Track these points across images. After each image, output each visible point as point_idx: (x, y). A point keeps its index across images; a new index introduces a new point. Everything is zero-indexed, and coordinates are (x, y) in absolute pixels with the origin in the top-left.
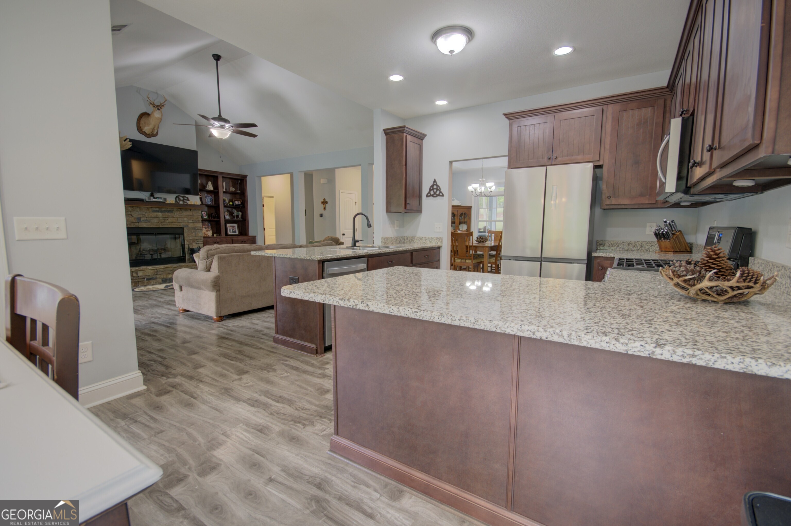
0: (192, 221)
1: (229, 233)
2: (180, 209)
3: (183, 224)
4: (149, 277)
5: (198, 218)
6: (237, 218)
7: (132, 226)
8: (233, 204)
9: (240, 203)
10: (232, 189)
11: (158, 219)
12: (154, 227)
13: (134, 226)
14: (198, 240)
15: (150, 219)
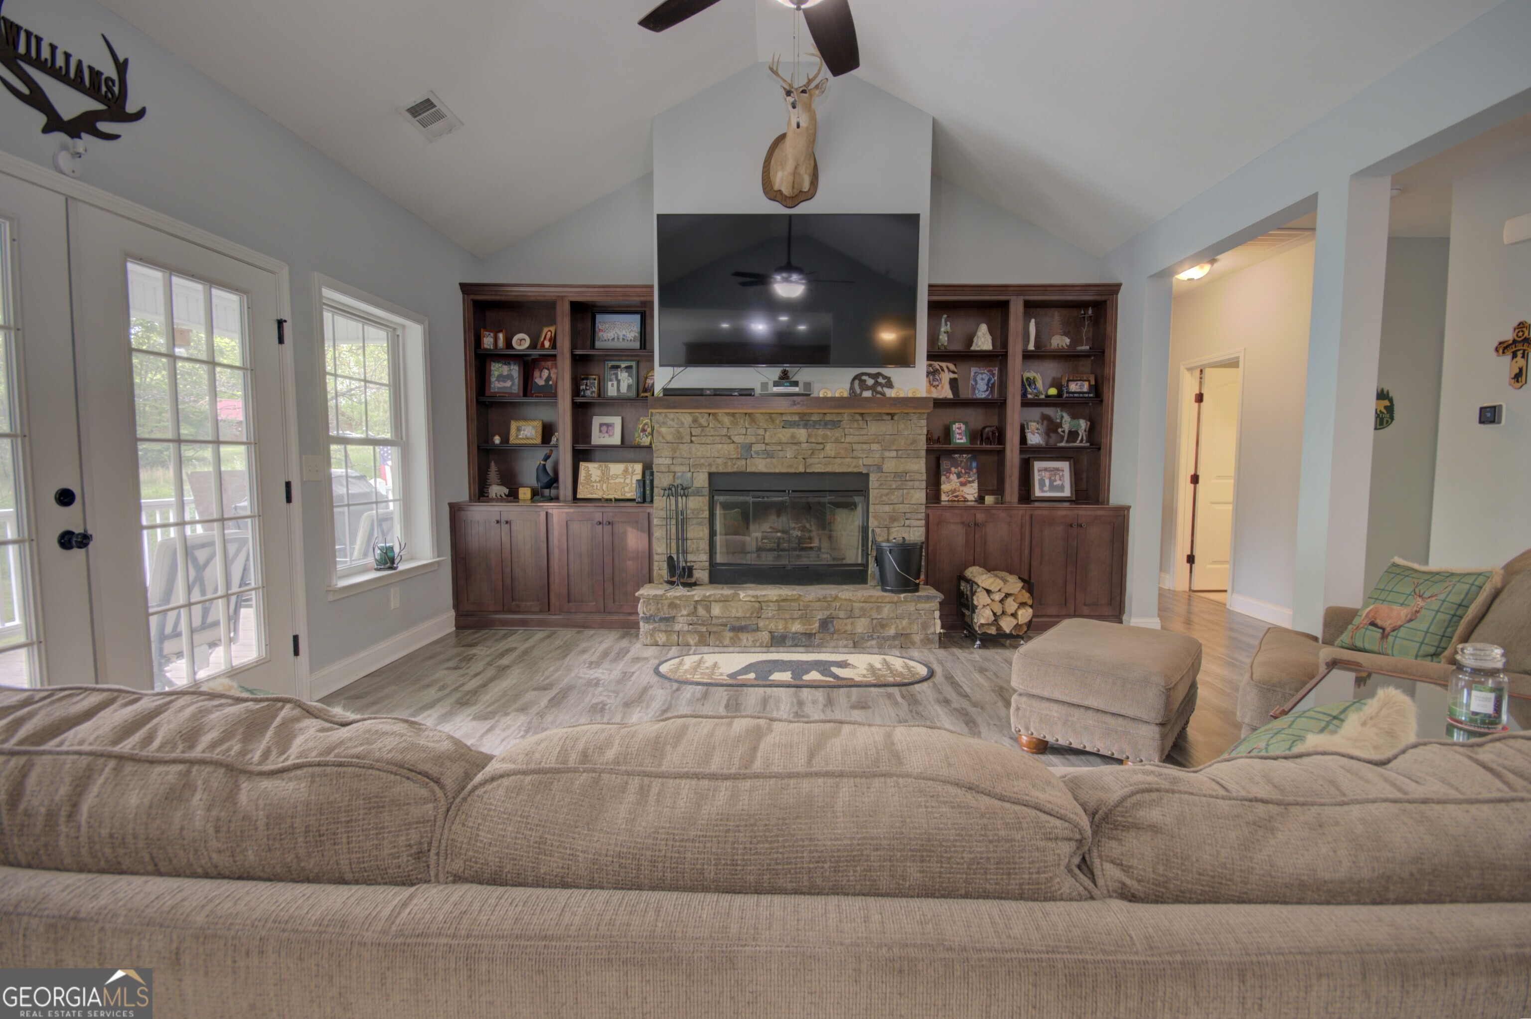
0: (894, 454)
1: (1038, 493)
2: (862, 414)
3: (868, 462)
4: (737, 624)
5: (914, 442)
6: (1067, 442)
7: (730, 470)
8: (1060, 395)
9: (1086, 388)
10: (1059, 341)
11: (795, 447)
12: (784, 470)
13: (735, 469)
14: (908, 515)
15: (775, 447)
